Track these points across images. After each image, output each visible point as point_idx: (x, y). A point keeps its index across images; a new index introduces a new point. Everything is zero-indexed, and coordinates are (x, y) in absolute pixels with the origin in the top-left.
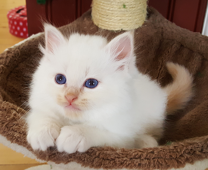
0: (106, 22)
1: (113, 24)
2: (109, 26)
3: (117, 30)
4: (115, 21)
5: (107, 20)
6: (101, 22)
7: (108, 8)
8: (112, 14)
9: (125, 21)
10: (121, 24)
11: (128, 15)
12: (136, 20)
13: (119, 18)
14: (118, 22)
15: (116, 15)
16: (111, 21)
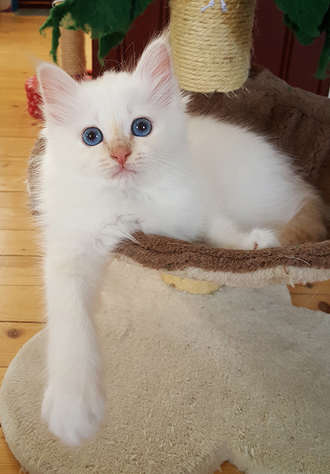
0: (193, 79)
1: (203, 82)
3: (208, 91)
4: (206, 78)
5: (193, 77)
6: (184, 80)
7: (195, 59)
8: (203, 67)
9: (220, 78)
10: (213, 83)
11: (224, 70)
12: (236, 77)
13: (212, 74)
14: (211, 79)
15: (208, 69)
16: (199, 77)
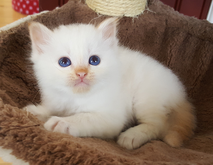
1: (114, 8)
2: (110, 10)
4: (117, 5)
6: (99, 6)
9: (128, 5)
10: (122, 9)
12: (139, 5)
13: (122, 2)
14: (120, 6)
16: (111, 4)
